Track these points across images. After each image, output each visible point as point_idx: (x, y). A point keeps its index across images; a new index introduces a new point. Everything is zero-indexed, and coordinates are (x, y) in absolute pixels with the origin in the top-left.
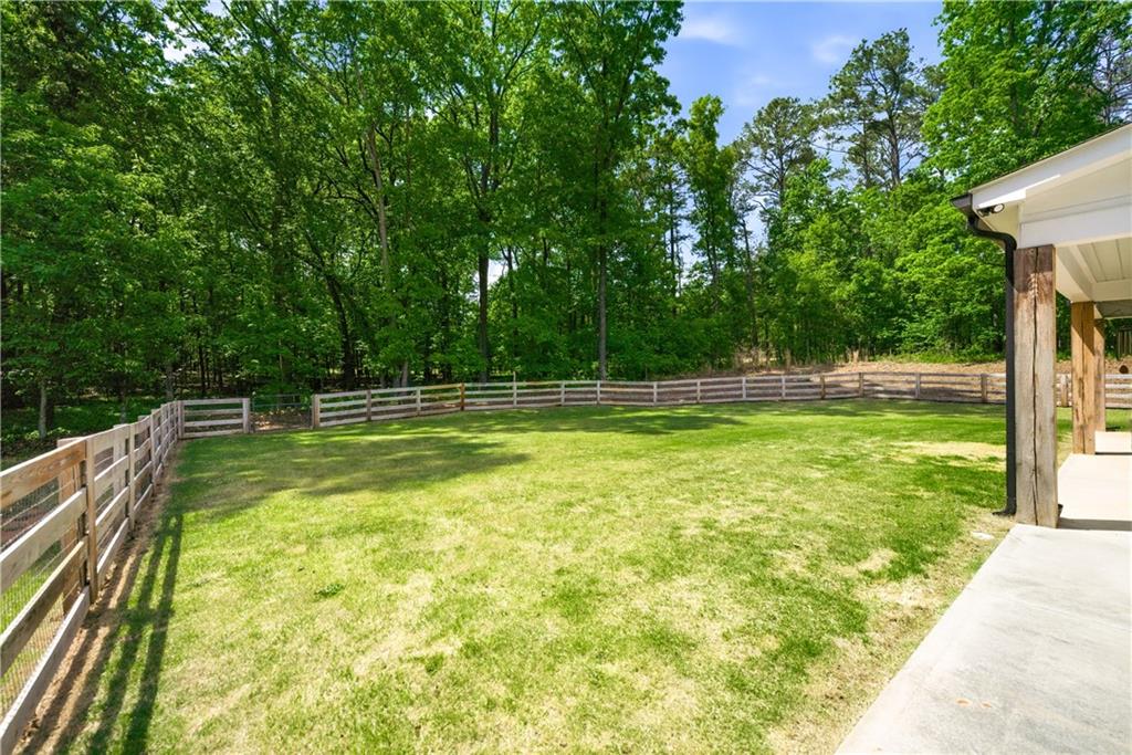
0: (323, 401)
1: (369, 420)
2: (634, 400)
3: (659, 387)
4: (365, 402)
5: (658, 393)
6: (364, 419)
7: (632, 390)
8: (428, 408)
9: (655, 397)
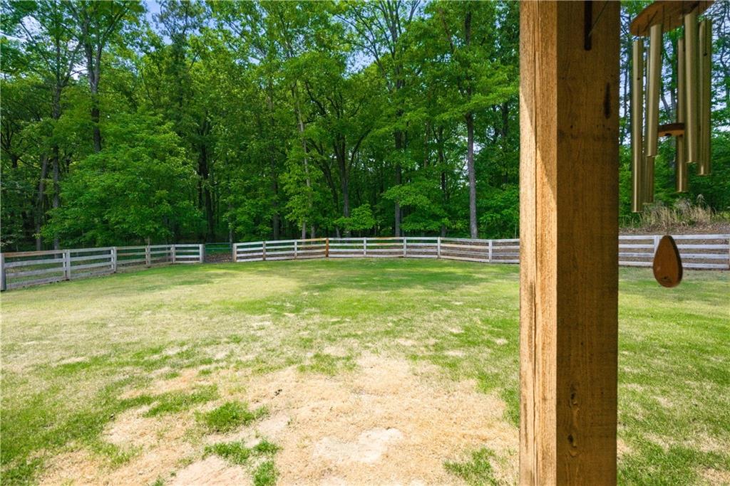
0: (238, 247)
1: (264, 260)
2: (469, 256)
3: (494, 244)
4: (261, 248)
5: (493, 251)
6: (261, 259)
7: (469, 247)
8: (304, 254)
9: (490, 254)
